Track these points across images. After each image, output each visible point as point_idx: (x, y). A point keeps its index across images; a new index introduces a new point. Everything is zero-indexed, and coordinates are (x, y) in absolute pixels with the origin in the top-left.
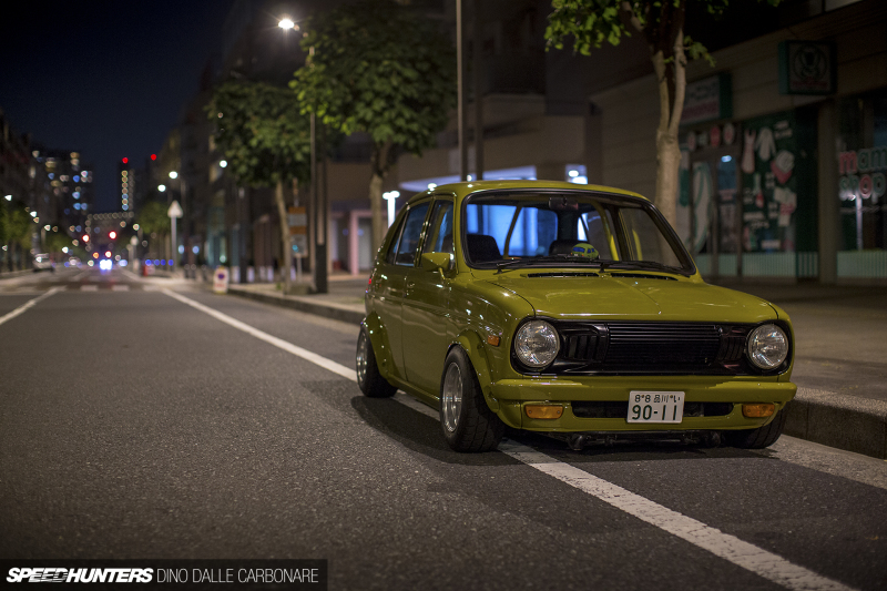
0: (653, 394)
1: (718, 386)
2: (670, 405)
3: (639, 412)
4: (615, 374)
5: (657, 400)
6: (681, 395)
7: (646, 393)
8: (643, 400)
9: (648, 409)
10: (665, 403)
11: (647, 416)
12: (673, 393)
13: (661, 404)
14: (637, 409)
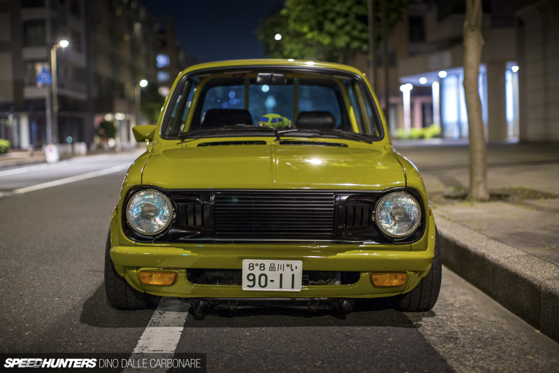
0: (267, 263)
1: (339, 255)
2: (287, 274)
3: (254, 280)
4: (230, 242)
5: (272, 268)
6: (298, 265)
7: (260, 262)
8: (257, 268)
9: (263, 278)
10: (281, 272)
11: (263, 284)
12: (290, 262)
13: (277, 274)
14: (251, 277)
